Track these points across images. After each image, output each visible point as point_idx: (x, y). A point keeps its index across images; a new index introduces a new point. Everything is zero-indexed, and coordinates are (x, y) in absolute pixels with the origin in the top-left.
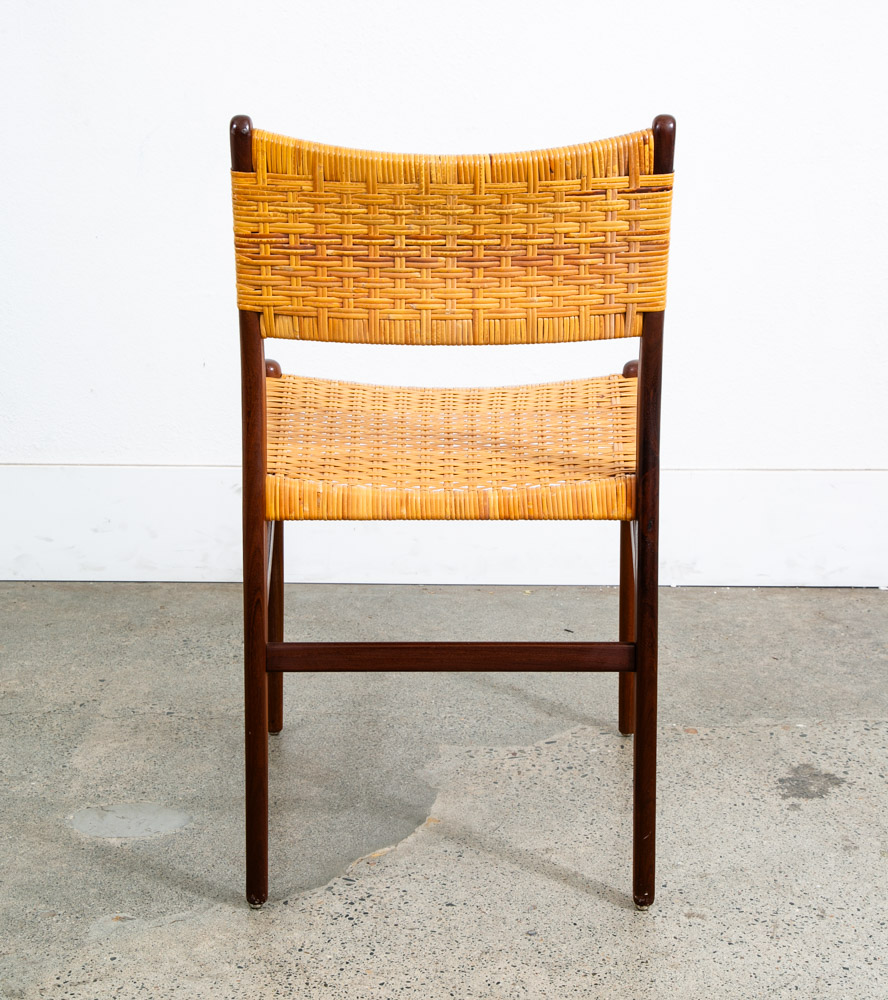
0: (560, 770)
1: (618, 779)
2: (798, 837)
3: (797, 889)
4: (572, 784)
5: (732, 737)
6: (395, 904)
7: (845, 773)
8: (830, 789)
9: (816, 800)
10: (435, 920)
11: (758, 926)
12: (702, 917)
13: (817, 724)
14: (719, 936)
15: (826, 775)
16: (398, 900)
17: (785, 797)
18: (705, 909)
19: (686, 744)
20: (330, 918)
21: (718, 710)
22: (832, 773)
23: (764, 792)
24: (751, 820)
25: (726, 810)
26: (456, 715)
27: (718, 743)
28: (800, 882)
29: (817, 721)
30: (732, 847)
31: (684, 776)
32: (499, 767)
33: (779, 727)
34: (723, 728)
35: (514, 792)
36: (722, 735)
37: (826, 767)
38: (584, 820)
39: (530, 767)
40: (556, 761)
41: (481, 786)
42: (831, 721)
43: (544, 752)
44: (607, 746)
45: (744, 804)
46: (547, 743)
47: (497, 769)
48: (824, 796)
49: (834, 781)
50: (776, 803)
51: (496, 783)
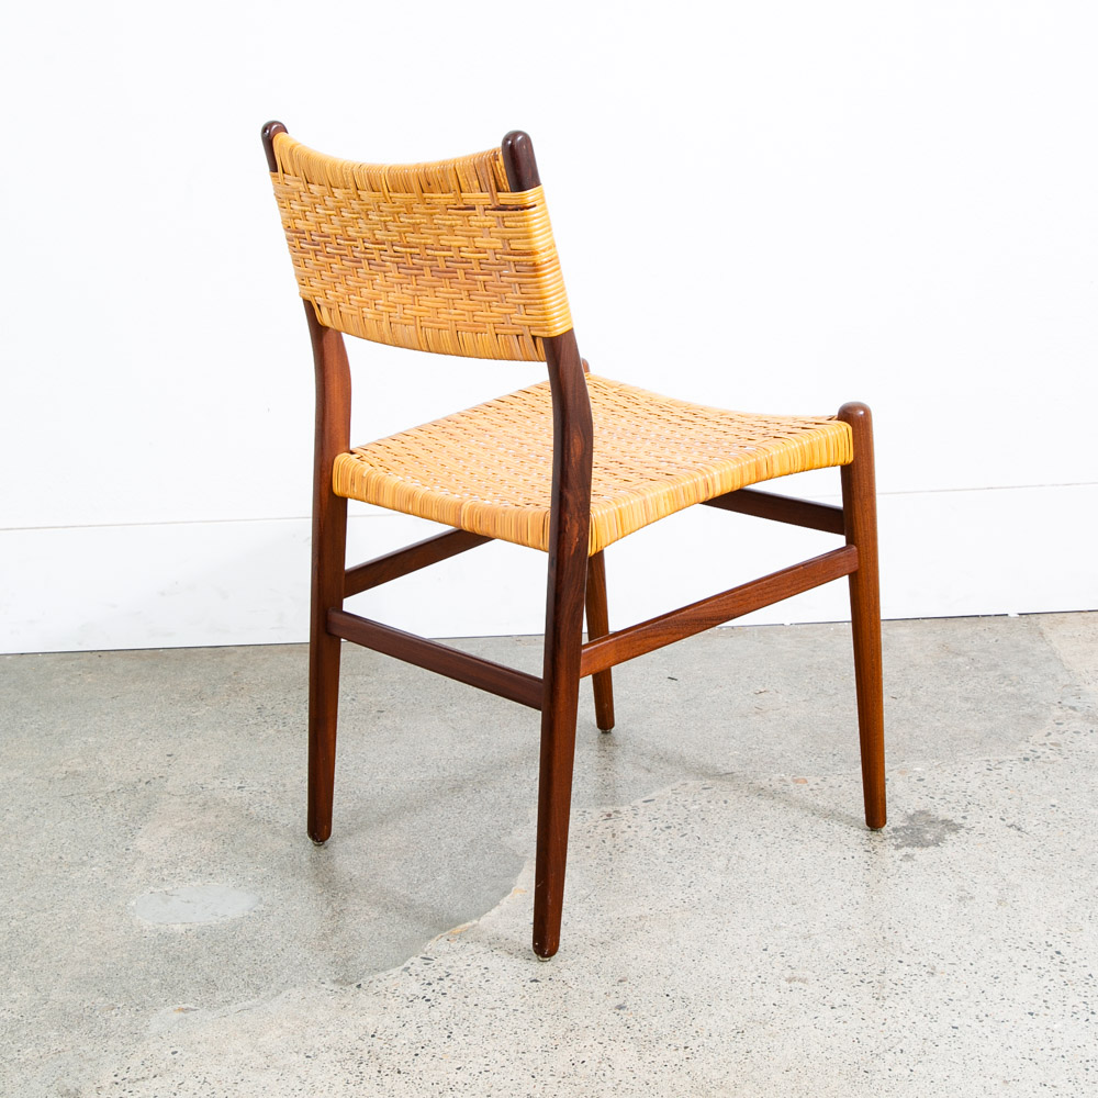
0: (658, 830)
1: (720, 837)
3: (906, 946)
4: (670, 845)
5: (845, 785)
6: (476, 982)
7: (964, 818)
8: (947, 836)
9: (932, 848)
10: (518, 998)
11: (865, 988)
12: (804, 981)
13: (936, 767)
14: (821, 1000)
15: (943, 822)
16: (480, 978)
17: (898, 847)
18: (808, 972)
19: (795, 795)
20: (405, 1000)
21: (830, 757)
22: (950, 818)
23: (875, 844)
25: (835, 865)
27: (829, 792)
28: (910, 938)
29: (936, 764)
30: (840, 904)
31: (791, 830)
32: (592, 830)
33: (895, 772)
34: (835, 776)
35: (608, 856)
36: (833, 784)
37: (943, 813)
38: (682, 884)
39: (626, 829)
40: (654, 821)
41: (572, 852)
42: (952, 762)
43: (641, 811)
44: (709, 802)
45: (853, 857)
46: (645, 802)
47: (589, 832)
48: (940, 844)
49: (952, 827)
50: (888, 854)
51: (588, 847)
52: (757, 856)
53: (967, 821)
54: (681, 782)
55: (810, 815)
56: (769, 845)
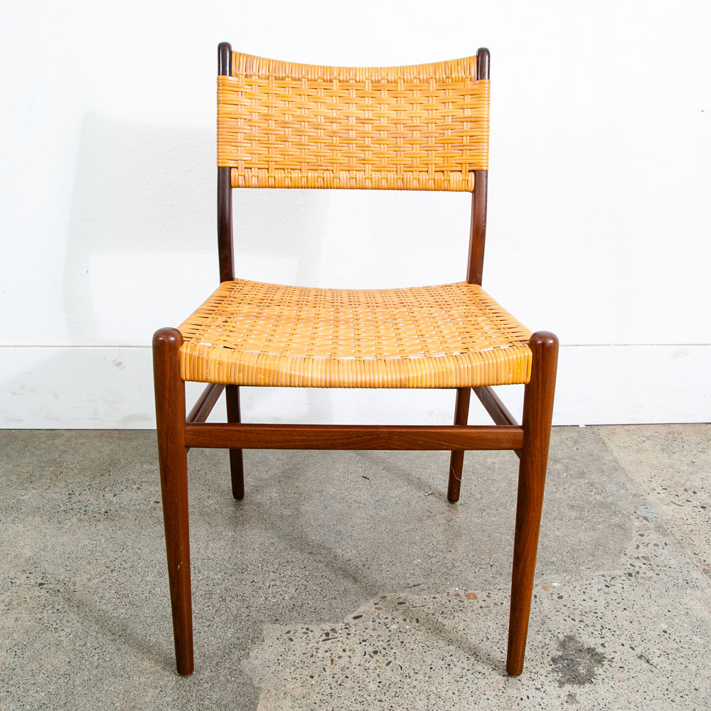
0: (367, 656)
4: (379, 675)
7: (602, 645)
8: (595, 669)
9: (587, 685)
17: (561, 684)
19: (469, 614)
21: (489, 568)
22: (593, 646)
23: (543, 679)
26: (278, 583)
27: (494, 612)
32: (315, 653)
33: (540, 588)
34: (496, 591)
35: (328, 691)
36: (497, 601)
37: (588, 640)
39: (341, 653)
40: (363, 643)
41: (299, 683)
42: (578, 578)
43: (352, 630)
44: (405, 620)
45: (528, 697)
46: (355, 618)
47: (312, 656)
48: (593, 680)
49: (596, 657)
50: (555, 693)
51: (312, 677)
53: (606, 650)
54: (381, 594)
55: (485, 639)
56: (458, 679)
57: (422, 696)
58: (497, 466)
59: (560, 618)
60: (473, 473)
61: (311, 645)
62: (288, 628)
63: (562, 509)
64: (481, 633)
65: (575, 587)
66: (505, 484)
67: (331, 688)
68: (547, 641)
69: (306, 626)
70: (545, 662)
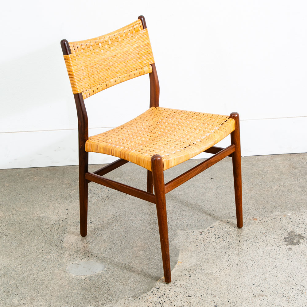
0: (216, 239)
1: (235, 241)
2: (292, 261)
3: (294, 283)
4: (221, 244)
7: (305, 234)
8: (300, 241)
9: (297, 245)
11: (284, 298)
12: (266, 296)
13: (294, 214)
14: (272, 303)
15: (299, 235)
17: (287, 245)
18: (267, 293)
19: (254, 225)
20: (154, 304)
21: (263, 210)
22: (300, 234)
23: (280, 244)
24: (277, 255)
25: (269, 252)
26: (181, 218)
27: (264, 224)
28: (295, 280)
29: (294, 212)
30: (273, 268)
31: (255, 238)
32: (197, 239)
33: (282, 216)
35: (203, 249)
36: (265, 221)
37: (298, 232)
38: (226, 259)
39: (207, 238)
40: (214, 235)
41: (193, 247)
42: (299, 212)
43: (210, 231)
44: (230, 228)
45: (274, 249)
46: (211, 227)
47: (196, 239)
48: (299, 244)
49: (302, 237)
50: (284, 248)
51: (197, 245)
52: (246, 249)
53: (306, 235)
54: (220, 220)
55: (260, 233)
56: (249, 244)
57: (236, 250)
58: (269, 172)
59: (289, 225)
60: (258, 175)
61: (195, 236)
62: (186, 232)
63: (296, 188)
64: (258, 231)
65: (297, 215)
66: (272, 179)
67: (204, 248)
68: (283, 233)
69: (193, 231)
70: (282, 239)
